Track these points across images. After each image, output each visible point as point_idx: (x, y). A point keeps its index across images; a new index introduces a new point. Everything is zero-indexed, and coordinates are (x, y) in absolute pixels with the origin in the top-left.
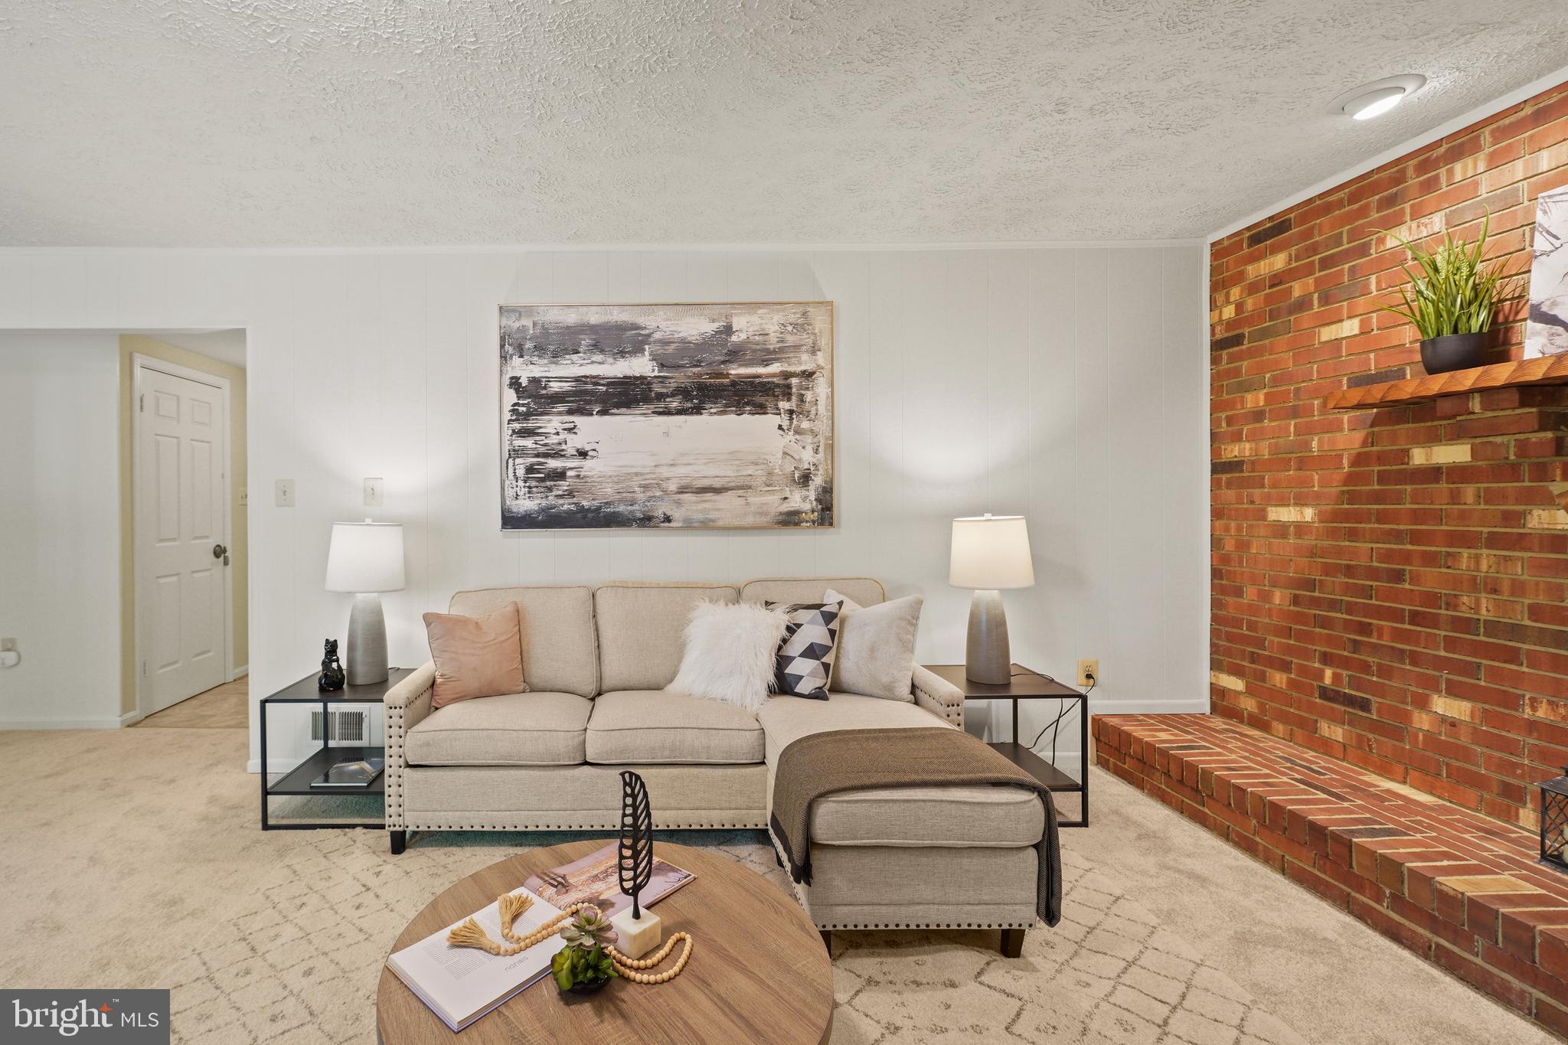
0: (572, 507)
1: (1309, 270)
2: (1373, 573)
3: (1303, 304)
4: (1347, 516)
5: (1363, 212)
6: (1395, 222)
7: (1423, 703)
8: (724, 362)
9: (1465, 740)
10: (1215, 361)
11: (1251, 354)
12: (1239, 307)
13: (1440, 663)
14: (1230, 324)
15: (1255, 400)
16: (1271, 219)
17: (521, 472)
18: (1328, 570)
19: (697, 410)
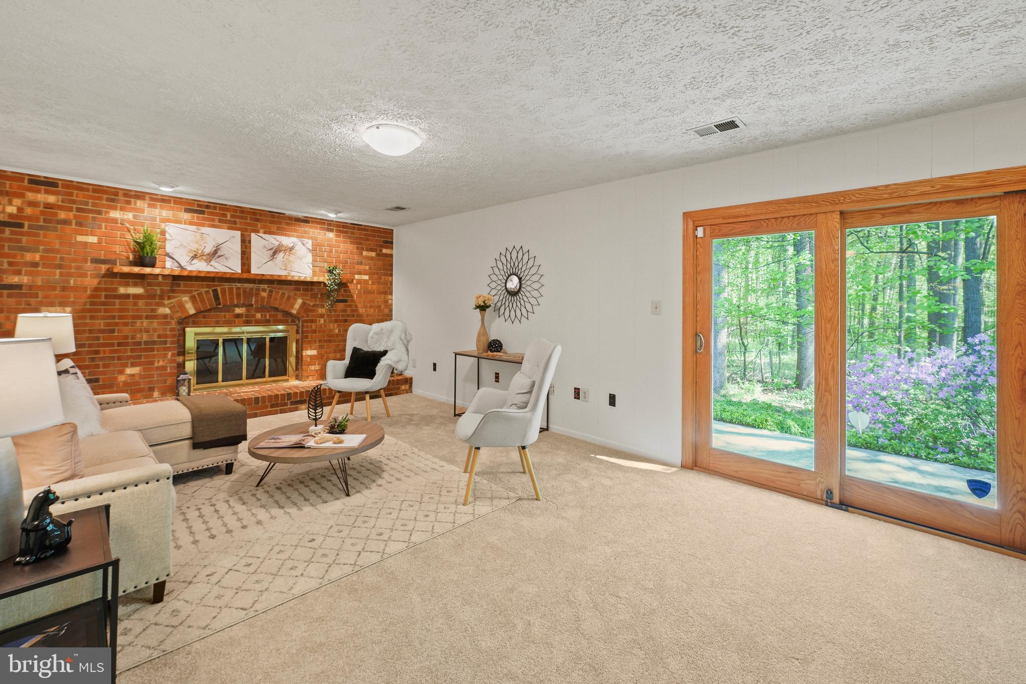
1: (69, 209)
2: (102, 331)
3: (66, 222)
4: (89, 310)
7: (121, 372)
9: (137, 379)
11: (30, 234)
12: (20, 210)
13: (129, 357)
14: (13, 216)
15: (32, 257)
16: (44, 177)
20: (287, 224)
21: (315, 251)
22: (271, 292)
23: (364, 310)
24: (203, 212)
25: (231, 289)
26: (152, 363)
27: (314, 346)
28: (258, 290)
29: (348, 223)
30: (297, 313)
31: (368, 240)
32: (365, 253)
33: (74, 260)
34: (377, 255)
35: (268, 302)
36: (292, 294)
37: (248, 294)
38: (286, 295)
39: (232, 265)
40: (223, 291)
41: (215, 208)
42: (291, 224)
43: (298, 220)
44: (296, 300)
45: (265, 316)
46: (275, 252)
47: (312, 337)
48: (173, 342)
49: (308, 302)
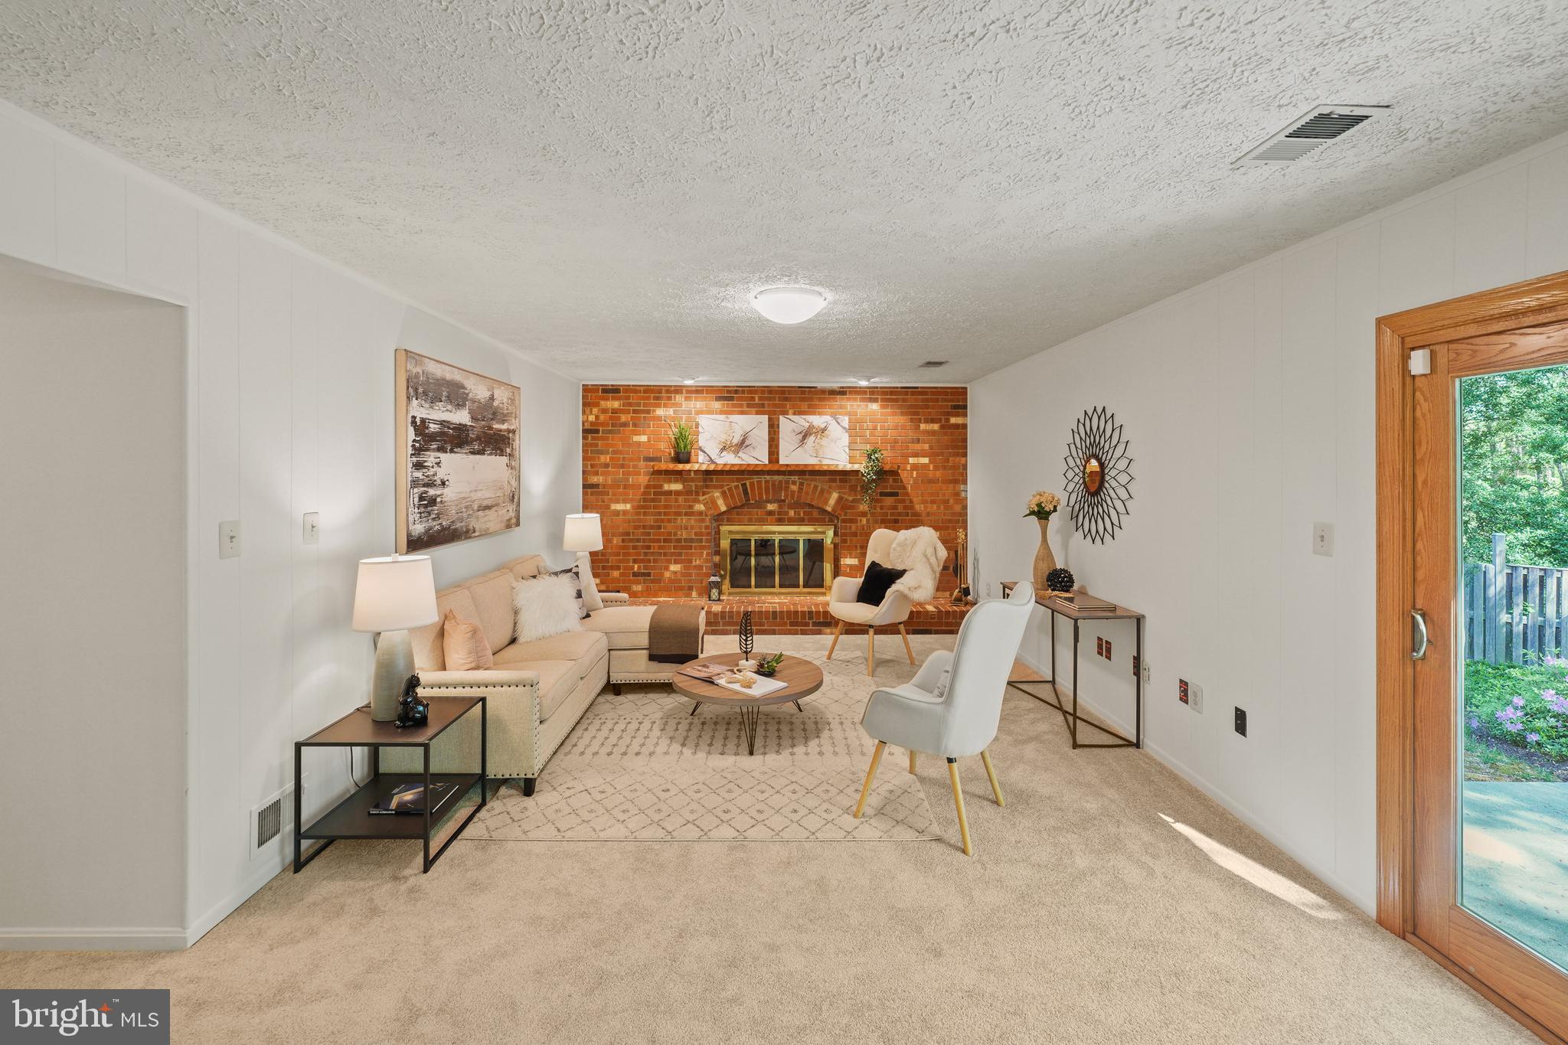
0: (438, 527)
1: (628, 412)
2: (652, 527)
3: (625, 425)
4: (643, 507)
5: (648, 398)
6: (659, 406)
7: (667, 568)
8: (492, 419)
9: (679, 577)
10: (584, 438)
11: (602, 439)
12: (597, 417)
13: (672, 554)
14: (591, 423)
15: (605, 459)
16: (612, 385)
17: (416, 500)
18: (636, 527)
19: (481, 452)
20: (821, 400)
21: (854, 430)
22: (801, 484)
23: (922, 506)
24: (731, 399)
25: (759, 483)
26: (690, 561)
27: (854, 552)
28: (787, 482)
29: (897, 388)
30: (833, 510)
31: (927, 407)
32: (923, 426)
33: (631, 460)
34: (942, 427)
35: (799, 497)
36: (826, 486)
37: (778, 488)
38: (819, 488)
39: (758, 456)
40: (752, 484)
41: (743, 392)
42: (824, 399)
43: (833, 392)
44: (830, 493)
45: (799, 514)
46: (805, 435)
47: (851, 540)
48: (708, 541)
49: (846, 497)
